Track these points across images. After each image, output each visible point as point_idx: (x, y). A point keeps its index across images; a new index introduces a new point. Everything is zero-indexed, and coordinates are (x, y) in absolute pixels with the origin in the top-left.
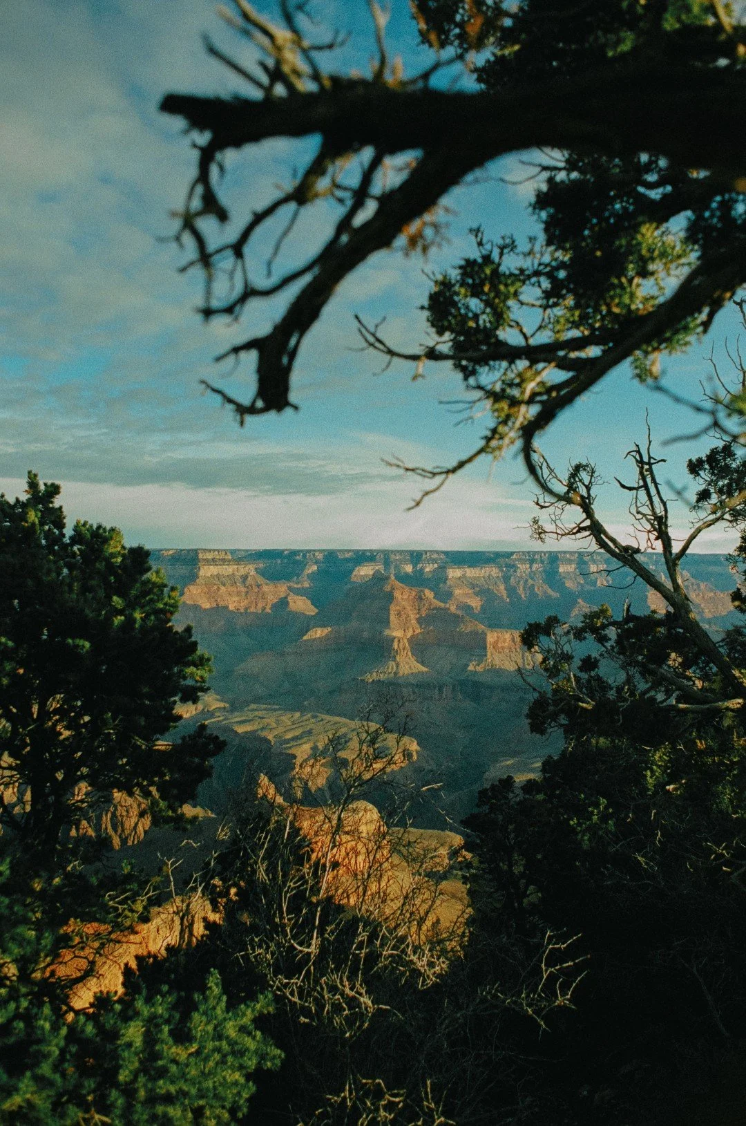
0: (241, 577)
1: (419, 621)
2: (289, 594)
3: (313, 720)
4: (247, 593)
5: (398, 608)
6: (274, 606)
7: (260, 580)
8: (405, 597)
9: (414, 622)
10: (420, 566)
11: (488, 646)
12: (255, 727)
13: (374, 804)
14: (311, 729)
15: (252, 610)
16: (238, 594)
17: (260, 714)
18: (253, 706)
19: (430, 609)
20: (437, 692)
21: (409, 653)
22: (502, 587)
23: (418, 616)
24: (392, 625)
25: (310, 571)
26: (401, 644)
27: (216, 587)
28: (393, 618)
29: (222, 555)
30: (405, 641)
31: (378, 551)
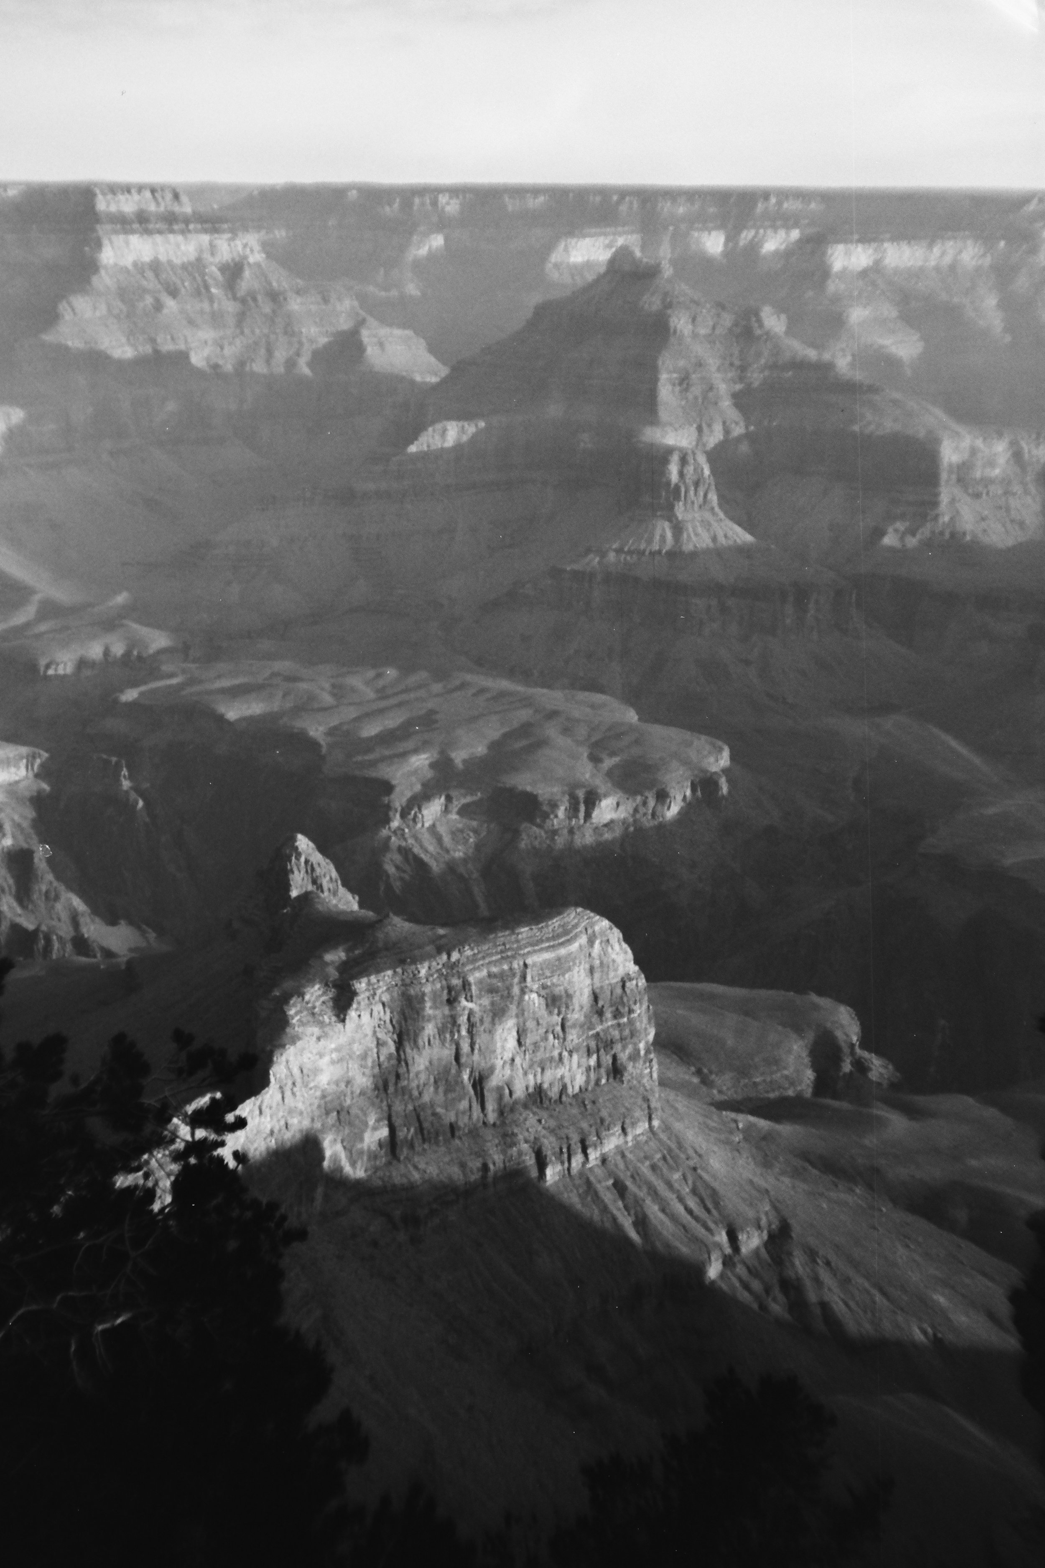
0: (224, 268)
1: (740, 400)
2: (362, 322)
3: (437, 687)
4: (241, 318)
5: (682, 363)
6: (319, 357)
7: (280, 279)
8: (703, 331)
9: (726, 403)
10: (746, 236)
11: (944, 476)
12: (275, 706)
13: (616, 921)
14: (432, 712)
15: (259, 367)
16: (216, 319)
17: (284, 666)
18: (265, 645)
19: (774, 367)
20: (789, 609)
21: (713, 497)
22: (991, 301)
23: (738, 387)
24: (663, 414)
25: (423, 251)
26: (690, 469)
27: (149, 300)
28: (666, 392)
29: (166, 204)
30: (702, 459)
31: (624, 193)
